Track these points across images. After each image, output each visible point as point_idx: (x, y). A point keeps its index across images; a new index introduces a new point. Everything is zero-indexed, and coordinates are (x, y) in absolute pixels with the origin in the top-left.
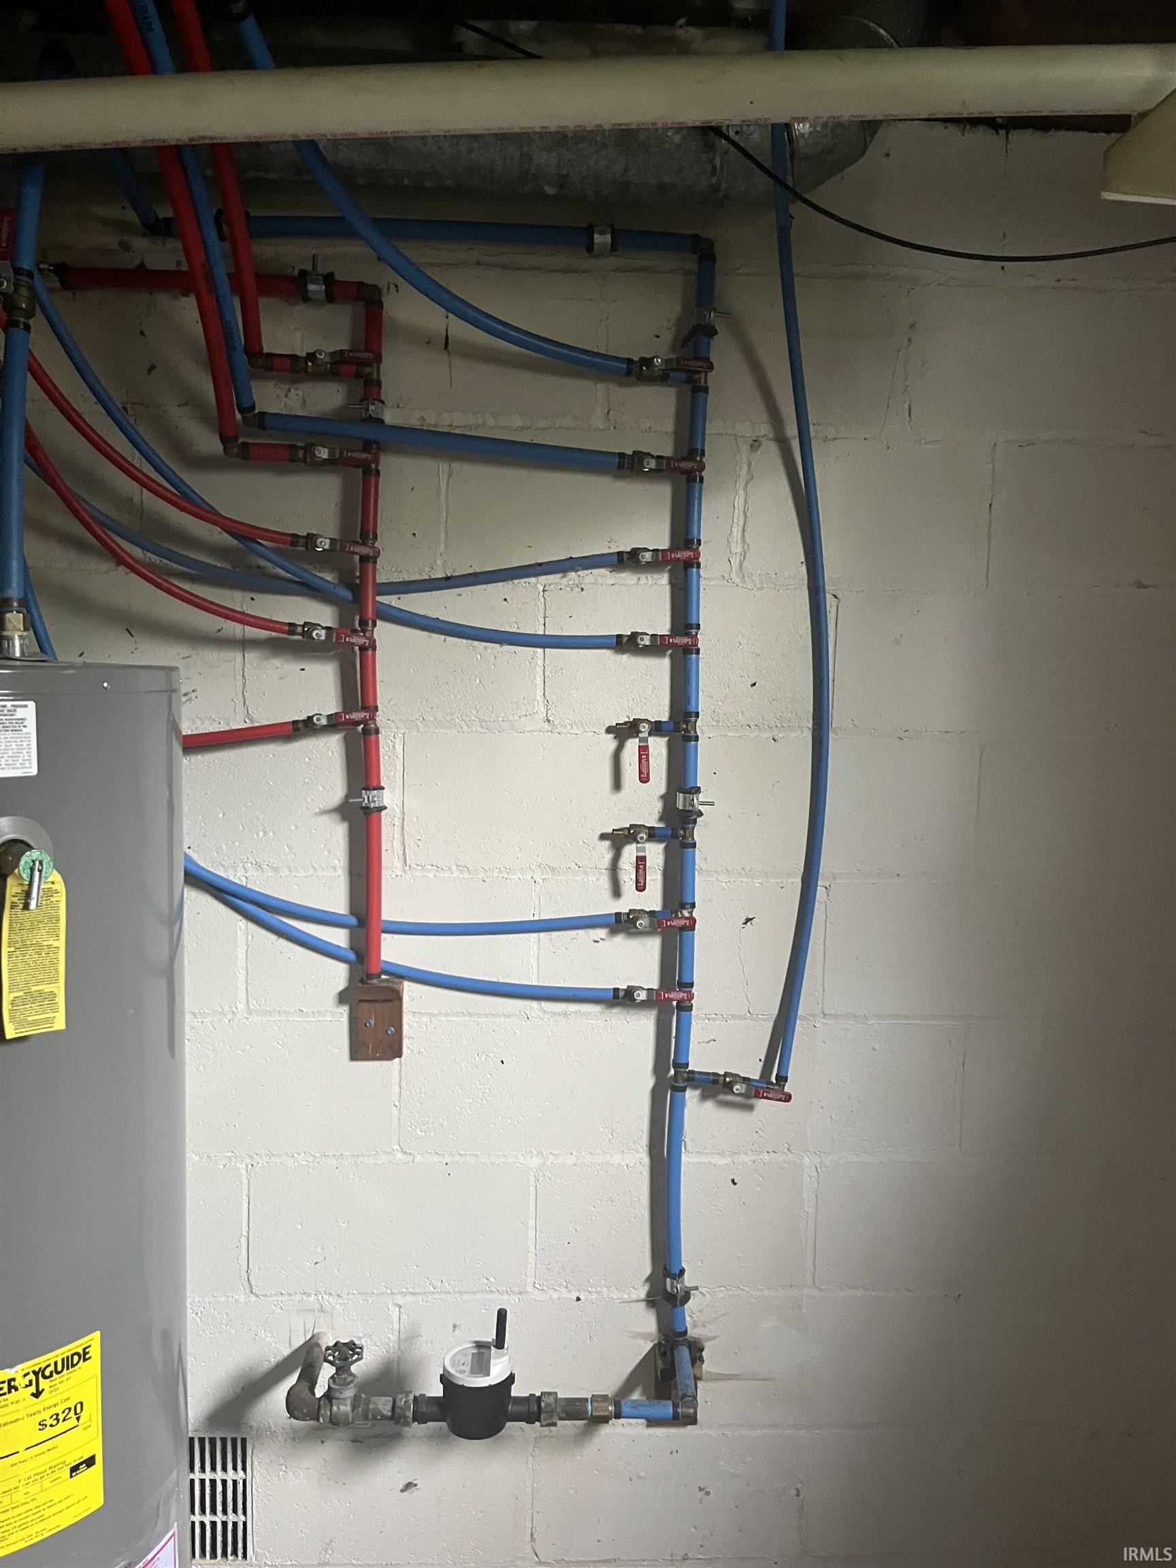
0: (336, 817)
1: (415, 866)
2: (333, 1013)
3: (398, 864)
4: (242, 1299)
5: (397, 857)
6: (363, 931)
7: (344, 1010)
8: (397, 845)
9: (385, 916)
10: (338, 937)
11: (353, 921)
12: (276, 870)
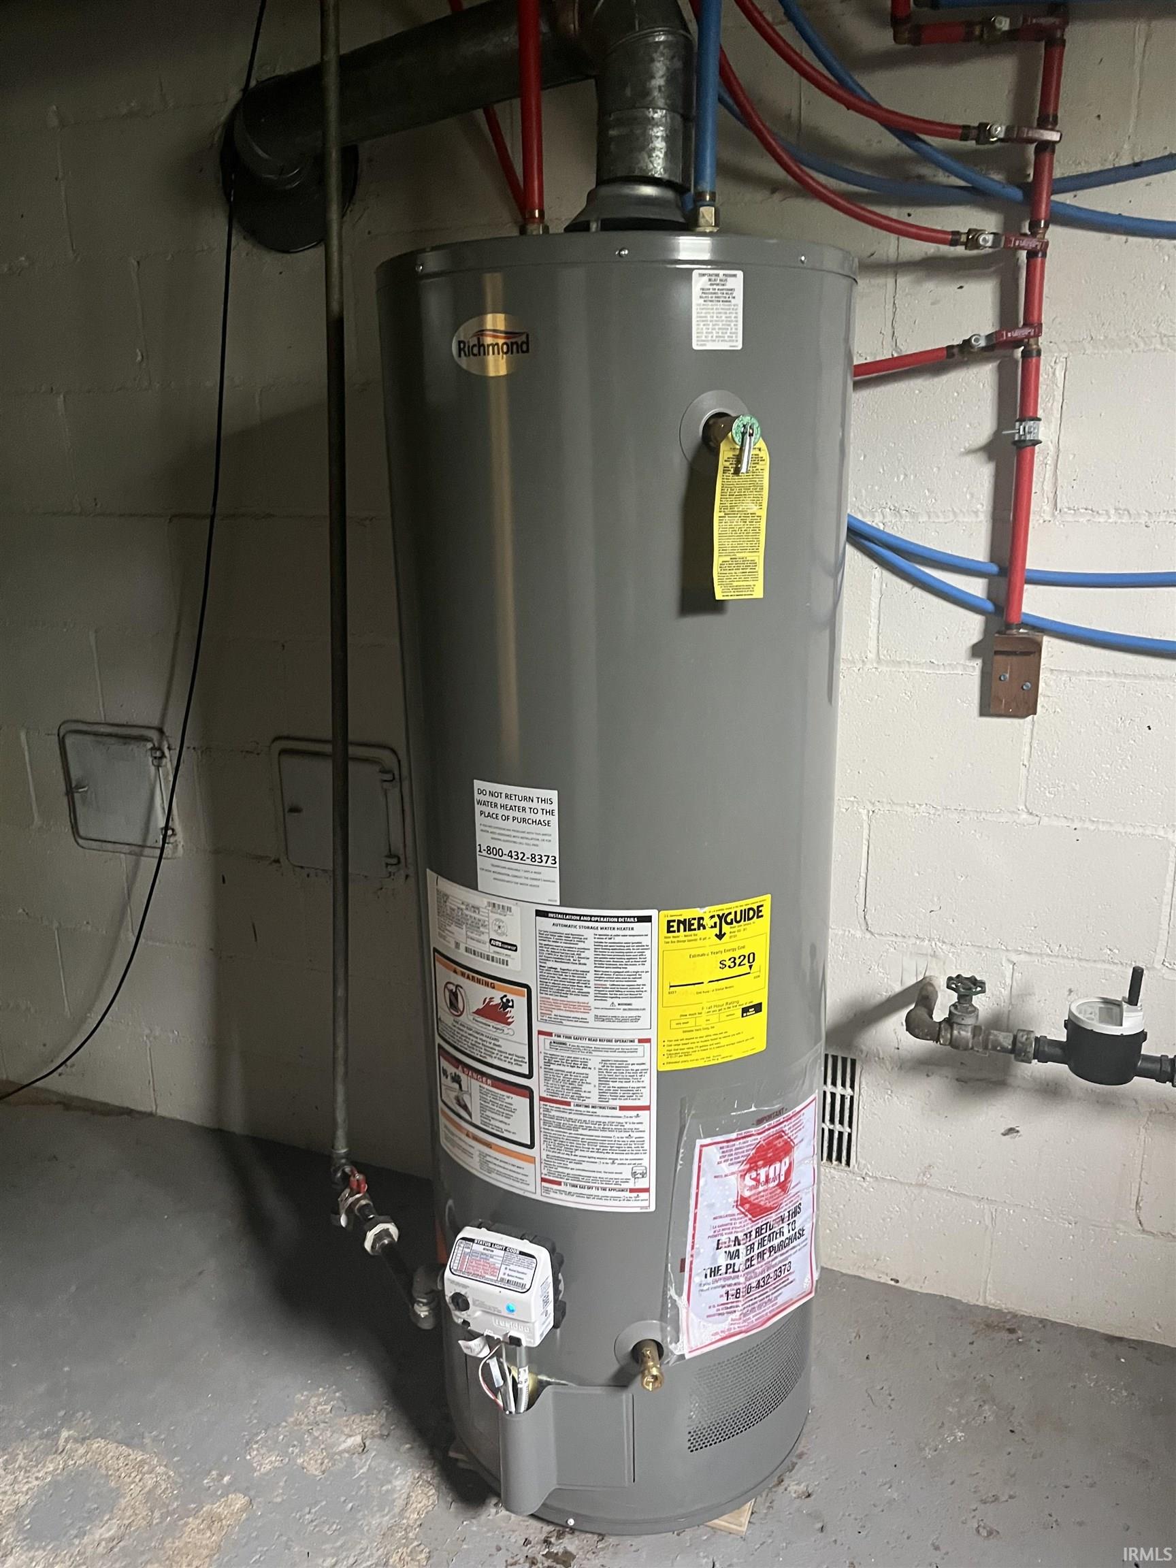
0: (982, 457)
1: (1066, 510)
2: (965, 667)
3: (1047, 508)
4: (859, 934)
5: (1046, 500)
6: (1003, 582)
7: (977, 664)
8: (1048, 487)
9: (1029, 565)
10: (976, 587)
11: (994, 569)
12: (914, 515)
